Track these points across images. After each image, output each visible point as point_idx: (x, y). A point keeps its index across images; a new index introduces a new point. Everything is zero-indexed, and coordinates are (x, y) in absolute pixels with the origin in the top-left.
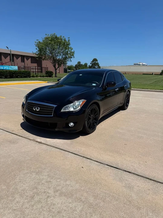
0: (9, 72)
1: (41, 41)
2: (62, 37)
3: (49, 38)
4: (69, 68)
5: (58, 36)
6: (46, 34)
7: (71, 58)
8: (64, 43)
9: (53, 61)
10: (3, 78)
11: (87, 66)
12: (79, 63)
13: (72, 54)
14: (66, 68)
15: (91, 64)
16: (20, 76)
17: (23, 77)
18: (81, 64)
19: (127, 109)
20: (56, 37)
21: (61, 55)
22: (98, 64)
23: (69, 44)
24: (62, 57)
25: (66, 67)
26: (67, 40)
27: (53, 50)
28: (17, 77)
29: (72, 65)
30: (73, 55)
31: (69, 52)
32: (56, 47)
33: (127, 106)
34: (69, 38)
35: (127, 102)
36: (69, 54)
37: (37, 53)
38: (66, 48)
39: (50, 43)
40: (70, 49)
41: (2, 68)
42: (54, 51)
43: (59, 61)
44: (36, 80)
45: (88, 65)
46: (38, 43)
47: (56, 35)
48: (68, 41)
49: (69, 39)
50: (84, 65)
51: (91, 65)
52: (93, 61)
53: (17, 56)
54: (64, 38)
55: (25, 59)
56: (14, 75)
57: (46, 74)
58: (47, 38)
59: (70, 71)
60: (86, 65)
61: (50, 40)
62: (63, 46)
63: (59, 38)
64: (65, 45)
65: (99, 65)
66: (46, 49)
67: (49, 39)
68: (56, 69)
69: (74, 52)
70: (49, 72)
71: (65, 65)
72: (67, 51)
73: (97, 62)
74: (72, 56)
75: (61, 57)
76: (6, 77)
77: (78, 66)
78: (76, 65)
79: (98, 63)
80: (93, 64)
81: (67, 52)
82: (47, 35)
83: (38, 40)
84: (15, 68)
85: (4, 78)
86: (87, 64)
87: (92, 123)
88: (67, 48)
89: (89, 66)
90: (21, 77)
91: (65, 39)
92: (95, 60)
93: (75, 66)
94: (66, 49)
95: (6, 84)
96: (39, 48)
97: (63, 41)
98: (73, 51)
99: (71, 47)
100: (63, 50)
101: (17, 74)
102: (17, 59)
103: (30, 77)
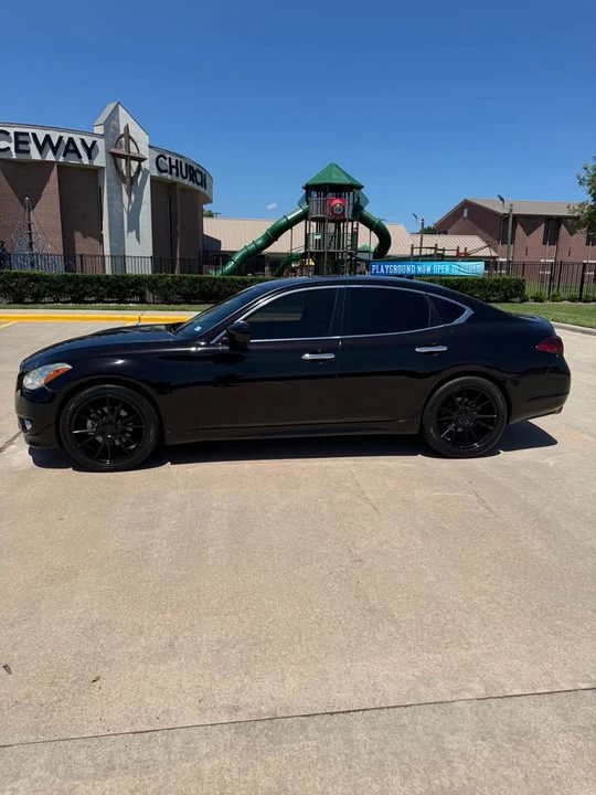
41: (429, 271)
55: (563, 231)
84: (476, 268)
102: (528, 235)
103: (522, 301)
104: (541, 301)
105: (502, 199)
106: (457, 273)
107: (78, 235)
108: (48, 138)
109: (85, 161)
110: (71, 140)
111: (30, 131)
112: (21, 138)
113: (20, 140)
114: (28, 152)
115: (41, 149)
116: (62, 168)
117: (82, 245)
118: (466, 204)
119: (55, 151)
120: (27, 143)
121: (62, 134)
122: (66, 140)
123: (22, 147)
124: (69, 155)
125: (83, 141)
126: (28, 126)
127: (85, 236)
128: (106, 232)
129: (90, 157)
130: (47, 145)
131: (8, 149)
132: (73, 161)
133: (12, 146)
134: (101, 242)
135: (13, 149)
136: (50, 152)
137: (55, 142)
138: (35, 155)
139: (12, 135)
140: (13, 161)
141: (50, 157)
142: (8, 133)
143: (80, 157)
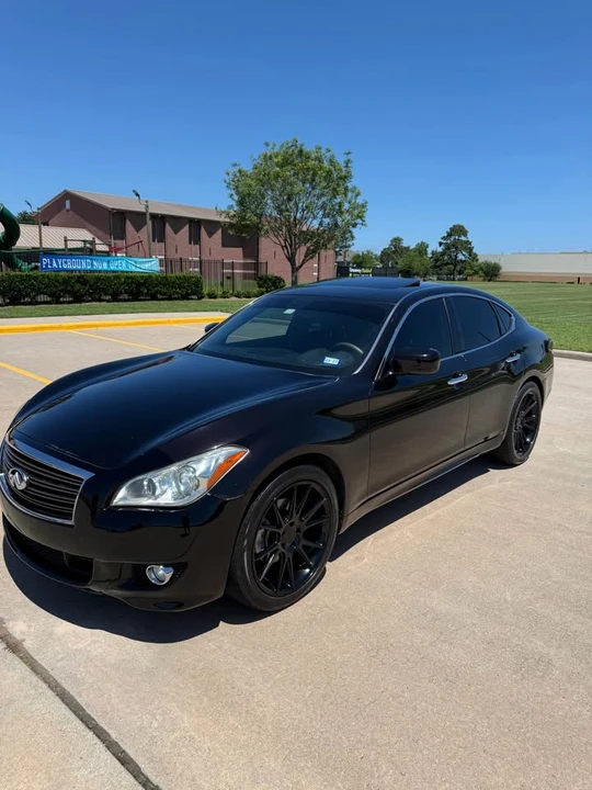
0: (128, 278)
1: (248, 168)
2: (323, 151)
3: (276, 157)
4: (358, 261)
5: (309, 148)
6: (267, 144)
7: (354, 226)
8: (329, 173)
9: (285, 240)
10: (103, 301)
11: (426, 254)
12: (397, 241)
13: (356, 212)
14: (348, 263)
15: (441, 244)
16: (165, 294)
17: (176, 299)
18: (405, 244)
19: (522, 461)
20: (301, 151)
21: (315, 218)
22: (468, 247)
23: (346, 177)
24: (321, 224)
25: (348, 259)
26: (341, 160)
27: (289, 199)
28: (154, 298)
29: (368, 252)
30: (361, 217)
31: (346, 206)
32: (298, 187)
33: (525, 448)
34: (348, 153)
35: (524, 429)
36: (348, 211)
37: (232, 213)
38: (334, 189)
39: (277, 176)
40: (350, 194)
41: (105, 266)
42: (292, 203)
43: (308, 236)
44: (213, 311)
45: (429, 251)
46: (235, 176)
47: (302, 145)
48: (343, 165)
49: (350, 157)
50: (415, 250)
51: (440, 249)
52: (449, 235)
53: (177, 222)
54: (328, 155)
55: (203, 233)
56: (145, 291)
57: (260, 287)
58: (270, 158)
59: (359, 271)
60: (422, 249)
61: (277, 165)
62: (324, 184)
63: (313, 156)
64: (334, 180)
65: (474, 251)
66: (263, 197)
67: (276, 160)
68: (295, 270)
69: (363, 206)
70: (270, 280)
71: (345, 252)
72: (338, 200)
73: (463, 238)
74: (359, 221)
75: (315, 224)
76: (115, 298)
77: (394, 252)
78: (384, 253)
79: (468, 243)
80: (448, 247)
81: (340, 205)
82: (271, 146)
83: (235, 165)
84: (151, 265)
85: (108, 301)
86: (427, 246)
87: (289, 555)
88: (341, 189)
89: (433, 253)
90: (170, 298)
91: (333, 156)
92: (458, 230)
93: (379, 254)
94: (335, 193)
95: (97, 326)
96: (238, 193)
97: (326, 164)
98: (360, 200)
99: (355, 188)
100: (324, 199)
101: (157, 285)
102: (176, 233)
103: (199, 298)
104: (215, 297)
105: (137, 195)
106: (134, 269)
118: (67, 195)
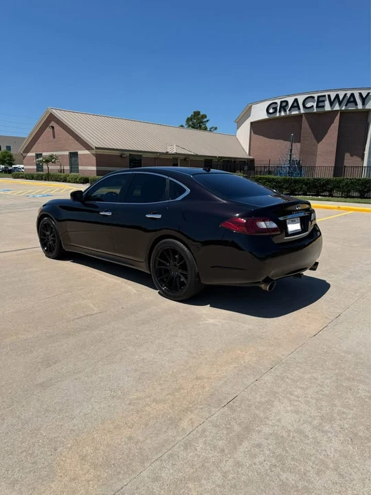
107: (347, 155)
108: (337, 96)
109: (360, 106)
110: (352, 95)
111: (326, 94)
112: (321, 99)
113: (320, 101)
114: (323, 106)
115: (332, 103)
116: (342, 113)
117: (349, 161)
119: (340, 103)
120: (324, 101)
121: (346, 92)
122: (348, 95)
123: (321, 104)
124: (349, 105)
125: (360, 94)
126: (327, 91)
127: (352, 156)
128: (366, 152)
129: (364, 104)
130: (337, 100)
131: (313, 106)
132: (351, 108)
133: (315, 105)
134: (363, 159)
135: (315, 107)
136: (337, 105)
137: (341, 98)
138: (328, 108)
139: (316, 98)
140: (315, 113)
141: (337, 107)
142: (313, 97)
143: (356, 104)
